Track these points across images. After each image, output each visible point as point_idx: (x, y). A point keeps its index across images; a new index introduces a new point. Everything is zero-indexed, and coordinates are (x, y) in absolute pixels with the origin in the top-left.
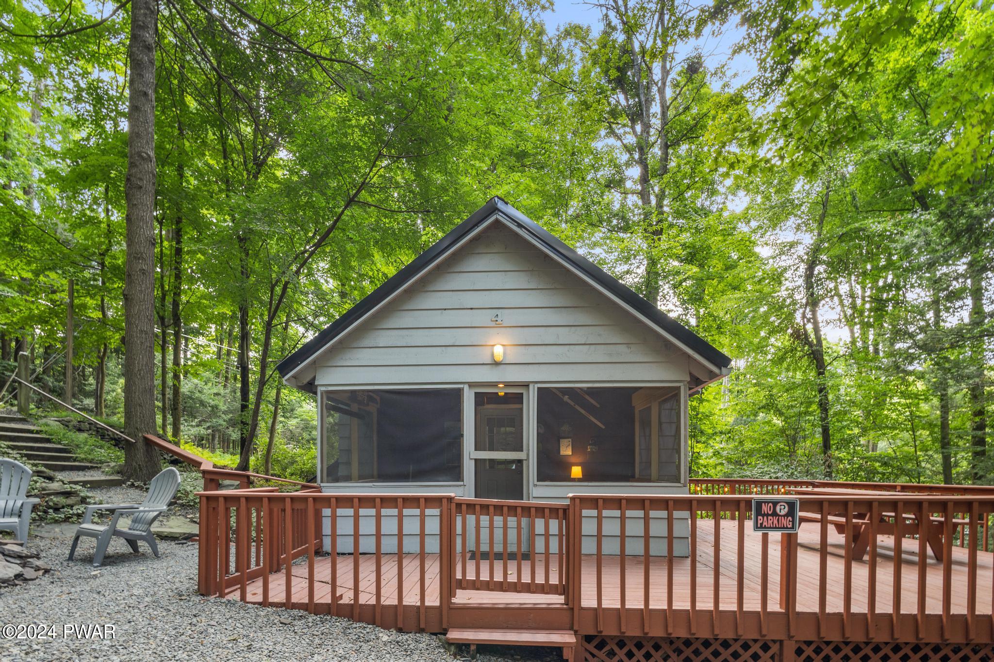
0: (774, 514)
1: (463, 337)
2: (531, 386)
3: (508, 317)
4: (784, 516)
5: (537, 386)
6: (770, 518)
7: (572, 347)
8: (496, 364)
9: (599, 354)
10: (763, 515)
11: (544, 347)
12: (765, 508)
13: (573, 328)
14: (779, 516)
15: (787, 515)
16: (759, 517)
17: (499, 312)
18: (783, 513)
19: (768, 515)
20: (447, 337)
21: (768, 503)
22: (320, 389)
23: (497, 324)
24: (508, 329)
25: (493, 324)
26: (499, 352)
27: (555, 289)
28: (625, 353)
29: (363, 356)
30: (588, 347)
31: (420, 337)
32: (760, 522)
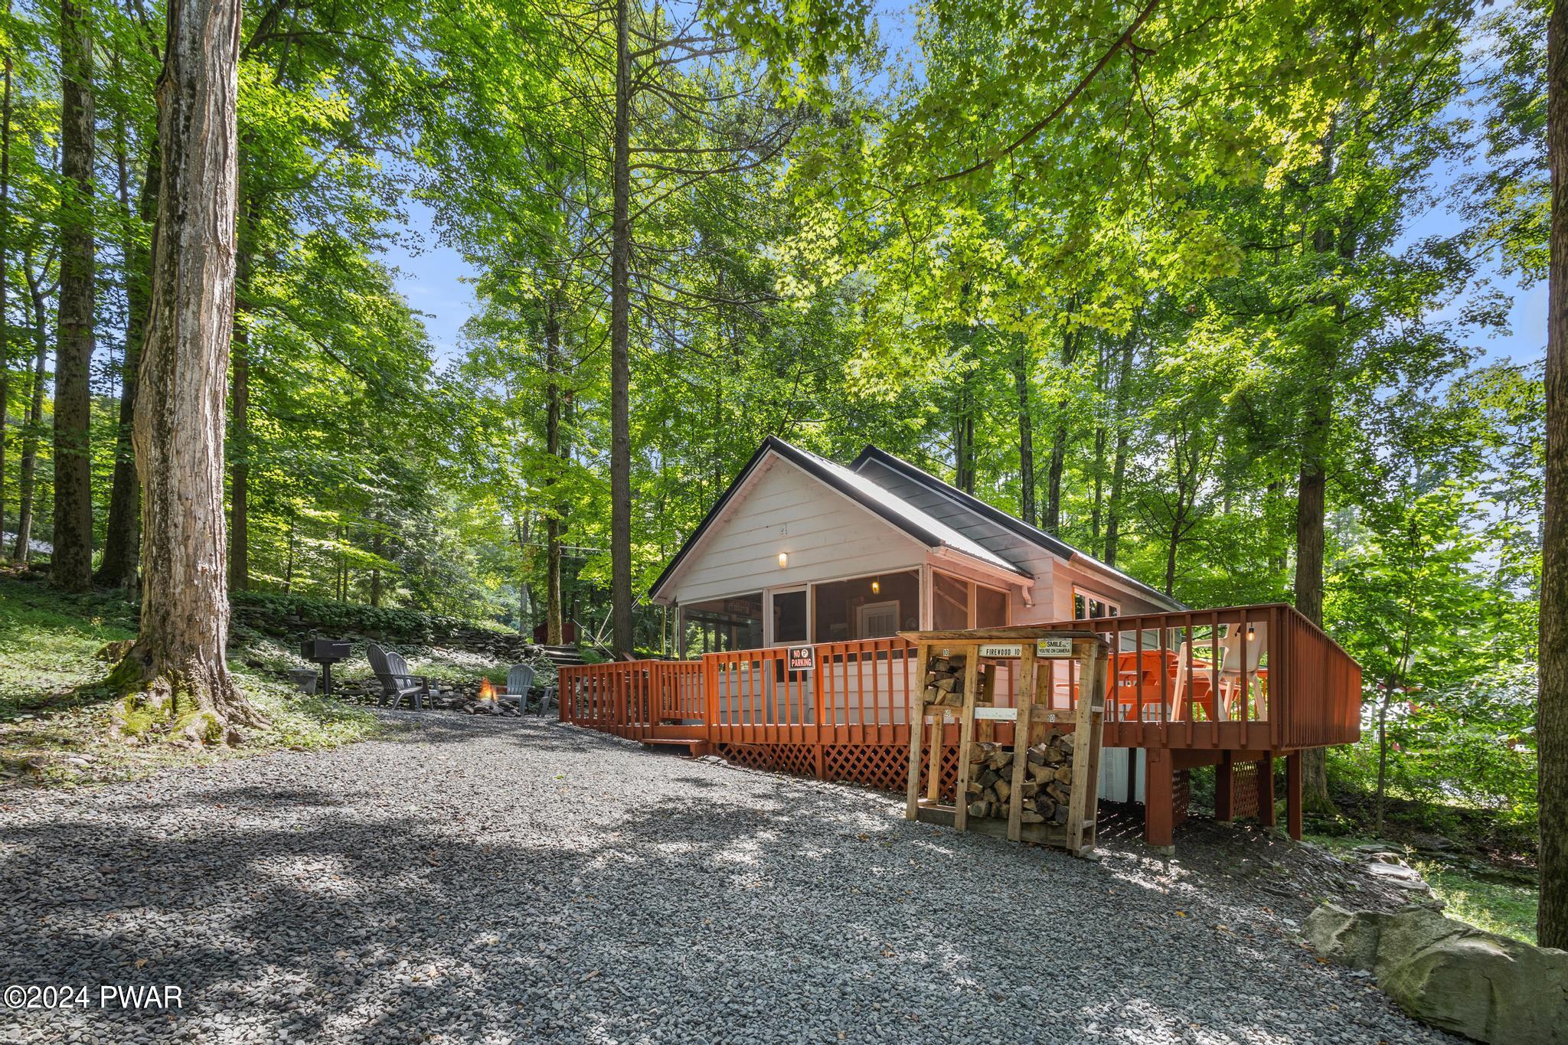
8: (783, 569)
12: (796, 654)
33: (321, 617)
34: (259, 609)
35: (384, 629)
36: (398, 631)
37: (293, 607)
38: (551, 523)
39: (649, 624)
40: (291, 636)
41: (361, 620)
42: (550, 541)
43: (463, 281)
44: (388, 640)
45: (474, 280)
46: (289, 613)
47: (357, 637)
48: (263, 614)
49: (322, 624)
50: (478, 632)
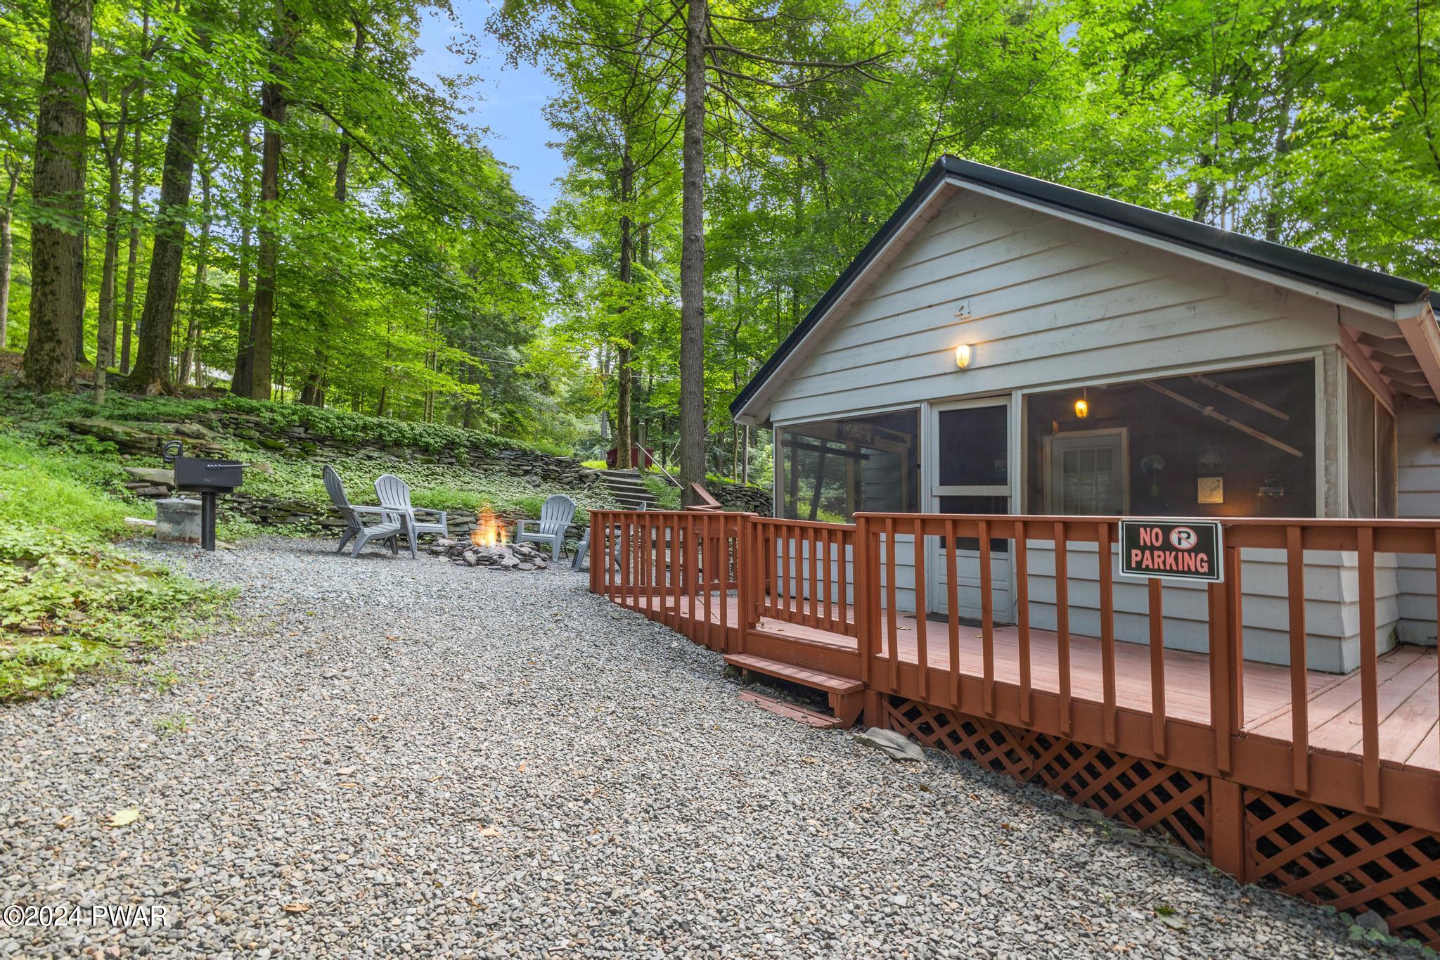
0: (1167, 546)
1: (919, 344)
2: (1014, 394)
3: (979, 307)
4: (1189, 551)
5: (1020, 393)
6: (1156, 553)
7: (1080, 328)
8: (963, 371)
9: (1130, 330)
10: (1143, 549)
11: (1033, 336)
12: (1145, 537)
13: (1082, 300)
14: (1177, 550)
15: (1195, 550)
16: (1134, 552)
17: (964, 303)
18: (1185, 545)
19: (1152, 548)
20: (900, 348)
21: (1152, 527)
22: (775, 425)
23: (964, 319)
24: (979, 323)
25: (957, 320)
26: (962, 355)
27: (1051, 249)
28: (1182, 320)
29: (812, 386)
30: (1109, 322)
31: (870, 354)
32: (1134, 559)
33: (331, 430)
34: (252, 418)
35: (408, 446)
36: (426, 449)
37: (295, 418)
38: (623, 352)
39: (719, 451)
40: (291, 450)
41: (381, 435)
42: (620, 368)
43: (550, 145)
44: (413, 458)
45: (558, 145)
46: (290, 423)
47: (376, 454)
48: (257, 424)
49: (332, 438)
50: (525, 453)
